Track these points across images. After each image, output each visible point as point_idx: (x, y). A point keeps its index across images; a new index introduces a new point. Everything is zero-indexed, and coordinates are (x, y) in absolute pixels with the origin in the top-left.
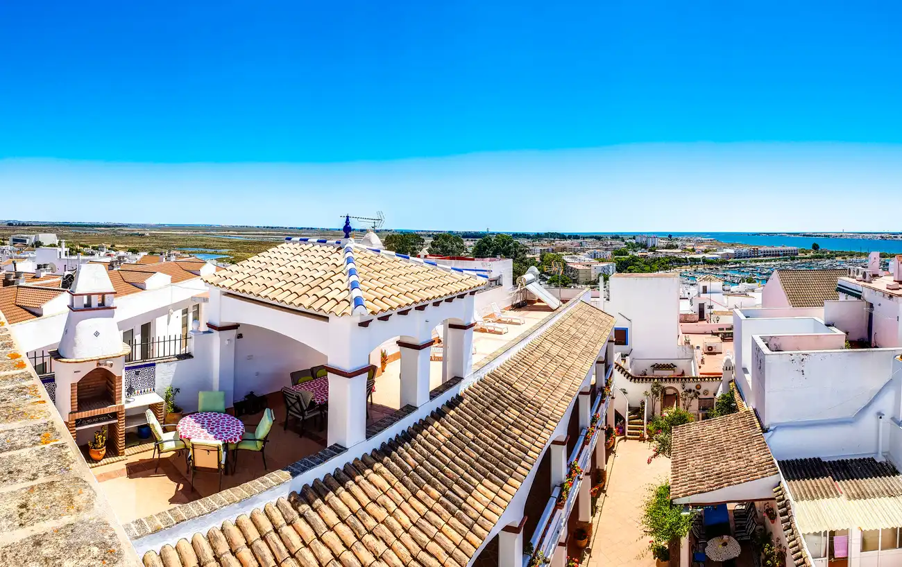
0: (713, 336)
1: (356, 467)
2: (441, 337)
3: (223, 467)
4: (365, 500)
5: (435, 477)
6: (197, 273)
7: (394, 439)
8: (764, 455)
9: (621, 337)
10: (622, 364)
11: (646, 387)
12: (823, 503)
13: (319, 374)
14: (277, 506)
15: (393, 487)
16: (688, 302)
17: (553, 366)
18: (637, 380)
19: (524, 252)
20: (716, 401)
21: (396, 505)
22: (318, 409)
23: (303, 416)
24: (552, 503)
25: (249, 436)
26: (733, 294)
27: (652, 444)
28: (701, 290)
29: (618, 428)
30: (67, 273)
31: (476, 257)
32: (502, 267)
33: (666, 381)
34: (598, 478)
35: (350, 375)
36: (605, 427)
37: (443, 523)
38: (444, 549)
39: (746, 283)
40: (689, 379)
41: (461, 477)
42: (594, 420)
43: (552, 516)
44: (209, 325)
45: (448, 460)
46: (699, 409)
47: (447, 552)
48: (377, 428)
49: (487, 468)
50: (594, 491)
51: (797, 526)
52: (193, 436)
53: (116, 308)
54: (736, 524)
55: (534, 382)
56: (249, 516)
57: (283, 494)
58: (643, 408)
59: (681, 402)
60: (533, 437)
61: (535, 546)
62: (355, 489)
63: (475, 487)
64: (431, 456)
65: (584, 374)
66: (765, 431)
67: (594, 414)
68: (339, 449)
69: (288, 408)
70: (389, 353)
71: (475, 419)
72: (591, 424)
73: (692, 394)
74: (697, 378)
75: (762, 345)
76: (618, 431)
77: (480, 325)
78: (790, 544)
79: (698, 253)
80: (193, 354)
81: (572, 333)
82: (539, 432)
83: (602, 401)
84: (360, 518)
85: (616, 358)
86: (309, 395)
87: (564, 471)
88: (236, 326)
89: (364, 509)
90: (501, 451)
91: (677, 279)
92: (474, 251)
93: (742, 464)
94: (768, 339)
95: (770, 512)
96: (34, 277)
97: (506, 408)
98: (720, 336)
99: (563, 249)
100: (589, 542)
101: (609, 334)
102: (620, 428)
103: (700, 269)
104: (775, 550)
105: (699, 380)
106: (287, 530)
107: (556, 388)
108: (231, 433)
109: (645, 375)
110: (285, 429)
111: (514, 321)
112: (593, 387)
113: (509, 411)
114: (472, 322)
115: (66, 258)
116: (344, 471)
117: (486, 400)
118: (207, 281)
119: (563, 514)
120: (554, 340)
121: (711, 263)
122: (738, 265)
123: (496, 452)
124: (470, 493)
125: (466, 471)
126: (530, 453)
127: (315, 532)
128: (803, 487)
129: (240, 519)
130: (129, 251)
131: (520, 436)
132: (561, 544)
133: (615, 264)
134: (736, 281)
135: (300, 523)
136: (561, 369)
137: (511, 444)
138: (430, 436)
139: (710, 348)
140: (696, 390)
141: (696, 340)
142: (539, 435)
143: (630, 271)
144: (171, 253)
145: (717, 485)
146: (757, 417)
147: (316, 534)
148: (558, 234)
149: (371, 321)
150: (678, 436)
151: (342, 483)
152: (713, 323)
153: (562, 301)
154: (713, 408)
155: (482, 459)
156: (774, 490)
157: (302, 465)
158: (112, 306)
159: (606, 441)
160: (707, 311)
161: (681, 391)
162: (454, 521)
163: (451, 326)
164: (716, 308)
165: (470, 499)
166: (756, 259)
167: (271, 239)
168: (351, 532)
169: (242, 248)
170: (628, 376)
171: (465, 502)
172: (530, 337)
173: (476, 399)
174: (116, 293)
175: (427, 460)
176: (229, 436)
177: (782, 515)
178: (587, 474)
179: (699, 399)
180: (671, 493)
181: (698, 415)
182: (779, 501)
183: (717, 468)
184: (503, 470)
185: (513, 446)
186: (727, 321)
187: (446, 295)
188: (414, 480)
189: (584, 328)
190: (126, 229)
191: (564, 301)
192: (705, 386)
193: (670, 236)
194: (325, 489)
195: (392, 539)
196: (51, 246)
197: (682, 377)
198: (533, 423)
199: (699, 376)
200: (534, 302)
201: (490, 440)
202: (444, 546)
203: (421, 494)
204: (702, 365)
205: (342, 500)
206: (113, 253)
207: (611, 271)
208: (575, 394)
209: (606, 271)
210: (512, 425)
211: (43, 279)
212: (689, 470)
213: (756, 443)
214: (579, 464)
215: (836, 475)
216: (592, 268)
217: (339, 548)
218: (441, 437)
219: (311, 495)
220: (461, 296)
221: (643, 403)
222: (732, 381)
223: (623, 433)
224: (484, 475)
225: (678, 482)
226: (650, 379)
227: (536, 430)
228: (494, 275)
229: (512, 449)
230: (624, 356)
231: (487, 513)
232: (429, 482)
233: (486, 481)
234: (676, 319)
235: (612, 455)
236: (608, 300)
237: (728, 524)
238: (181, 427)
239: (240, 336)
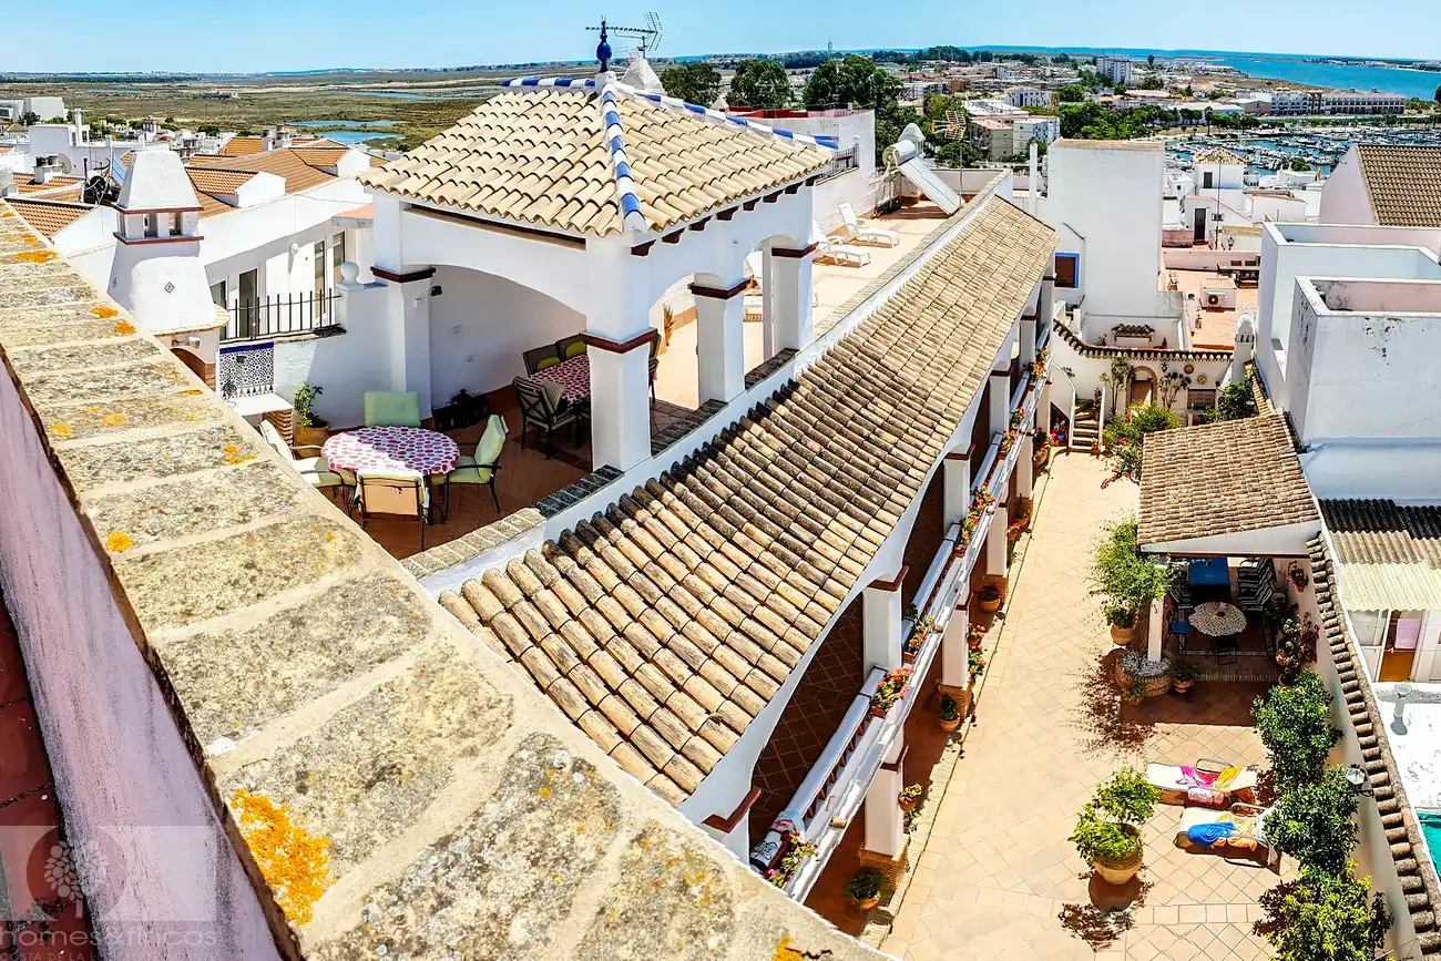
0: (1221, 276)
1: (637, 500)
2: (758, 273)
3: (425, 512)
4: (656, 549)
5: (761, 513)
6: (333, 170)
7: (691, 457)
8: (1295, 488)
9: (1066, 271)
10: (1066, 322)
11: (1104, 365)
12: (1390, 570)
13: (570, 350)
14: (525, 562)
15: (694, 531)
16: (1176, 204)
17: (948, 324)
18: (1091, 352)
19: (894, 93)
20: (1219, 395)
21: (701, 558)
22: (572, 413)
23: (550, 423)
24: (946, 549)
25: (466, 461)
26: (1264, 192)
27: (1110, 461)
28: (1201, 181)
29: (1055, 432)
30: (92, 174)
31: (809, 109)
32: (856, 127)
33: (1136, 355)
34: (1019, 511)
35: (621, 349)
36: (1033, 432)
37: (778, 580)
38: (782, 616)
39: (1289, 171)
40: (1174, 353)
41: (803, 512)
42: (1015, 420)
43: (947, 567)
44: (377, 272)
45: (782, 487)
46: (1189, 408)
47: (786, 620)
48: (668, 439)
49: (844, 496)
50: (1013, 531)
51: (1340, 598)
52: (360, 465)
53: (202, 238)
54: (1241, 588)
55: (916, 354)
56: (480, 580)
57: (535, 544)
58: (1099, 402)
59: (1160, 394)
60: (916, 446)
61: (920, 609)
62: (638, 533)
63: (826, 527)
64: (753, 481)
65: (1001, 339)
66: (1300, 449)
67: (1015, 409)
68: (611, 474)
69: (526, 413)
70: (675, 312)
71: (821, 420)
72: (1010, 425)
73: (1178, 381)
74: (1187, 353)
75: (1313, 296)
76: (1056, 438)
77: (822, 250)
78: (1327, 623)
79: (1198, 100)
80: (345, 325)
81: (981, 262)
82: (926, 437)
83: (1029, 388)
84: (651, 576)
85: (1057, 310)
86: (557, 388)
87: (966, 500)
88: (428, 273)
89: (655, 561)
90: (863, 469)
91: (1161, 157)
92: (805, 99)
93: (1258, 499)
94: (1326, 287)
95: (1297, 575)
96: (32, 183)
97: (871, 400)
98: (1234, 276)
99: (965, 86)
100: (1002, 604)
101: (1046, 264)
102: (1059, 433)
103: (1201, 135)
104: (1300, 627)
105: (1190, 356)
106: (545, 596)
107: (955, 364)
108: (436, 459)
109: (1104, 344)
110: (522, 448)
111: (880, 240)
112: (1015, 362)
113: (876, 404)
114: (811, 242)
115: (86, 145)
116: (621, 507)
117: (836, 387)
118: (368, 183)
119: (963, 566)
120: (949, 275)
121: (1223, 123)
122: (1277, 131)
123: (855, 470)
124: (818, 535)
125: (811, 503)
126: (912, 471)
127: (586, 598)
128: (1357, 543)
129: (468, 586)
130: (200, 131)
131: (895, 445)
132: (960, 607)
133: (1058, 119)
134: (1270, 166)
135: (562, 585)
136: (962, 329)
137: (879, 457)
138: (748, 449)
139: (1213, 299)
140: (1185, 375)
141: (1190, 283)
142: (926, 442)
143: (1086, 135)
144: (283, 131)
145: (1215, 528)
146: (1290, 426)
147: (588, 601)
148: (957, 51)
149: (652, 243)
150: (1154, 449)
151: (617, 524)
152: (1220, 249)
153: (964, 196)
154: (1213, 407)
155: (836, 483)
156: (1309, 543)
157: (558, 500)
158: (195, 235)
159: (1035, 453)
160: (1210, 225)
161: (1160, 375)
162: (795, 577)
163: (777, 252)
164: (1230, 220)
165: (818, 544)
166: (1316, 117)
167: (468, 94)
168: (636, 596)
169: (419, 117)
170: (1077, 344)
171: (811, 548)
172: (908, 271)
173: (821, 388)
174: (202, 209)
175: (746, 486)
176: (432, 463)
177: (1317, 580)
178: (1002, 505)
179: (1189, 390)
180: (1138, 536)
181: (1187, 417)
182: (1315, 560)
183: (1216, 504)
184: (869, 499)
185: (883, 461)
186: (1247, 247)
187: (765, 187)
188: (726, 517)
189: (1000, 251)
190: (195, 84)
191: (967, 198)
192: (1200, 367)
193: (1151, 59)
194: (594, 534)
195: (696, 607)
196: (55, 121)
197: (1162, 351)
198: (915, 424)
199: (1191, 349)
200: (912, 201)
201: (847, 453)
202: (781, 612)
203: (739, 537)
204: (1196, 331)
205: (620, 549)
206: (171, 134)
207: (1050, 135)
208: (985, 374)
209: (1041, 133)
210: (881, 427)
211: (50, 185)
212: (1168, 503)
213: (1284, 468)
214: (989, 490)
215: (1417, 529)
216: (1016, 127)
217: (623, 620)
218: (767, 451)
219: (573, 544)
220: (792, 190)
221: (1099, 393)
222: (1250, 362)
223: (1065, 442)
224: (839, 506)
225: (1151, 519)
226: (1111, 351)
227: (921, 435)
228: (845, 146)
229: (882, 465)
230: (1070, 308)
231: (845, 562)
232: (751, 520)
233: (842, 516)
234: (1157, 239)
235: (1044, 476)
236: (1045, 195)
237: (1227, 587)
238: (331, 450)
239: (437, 291)
